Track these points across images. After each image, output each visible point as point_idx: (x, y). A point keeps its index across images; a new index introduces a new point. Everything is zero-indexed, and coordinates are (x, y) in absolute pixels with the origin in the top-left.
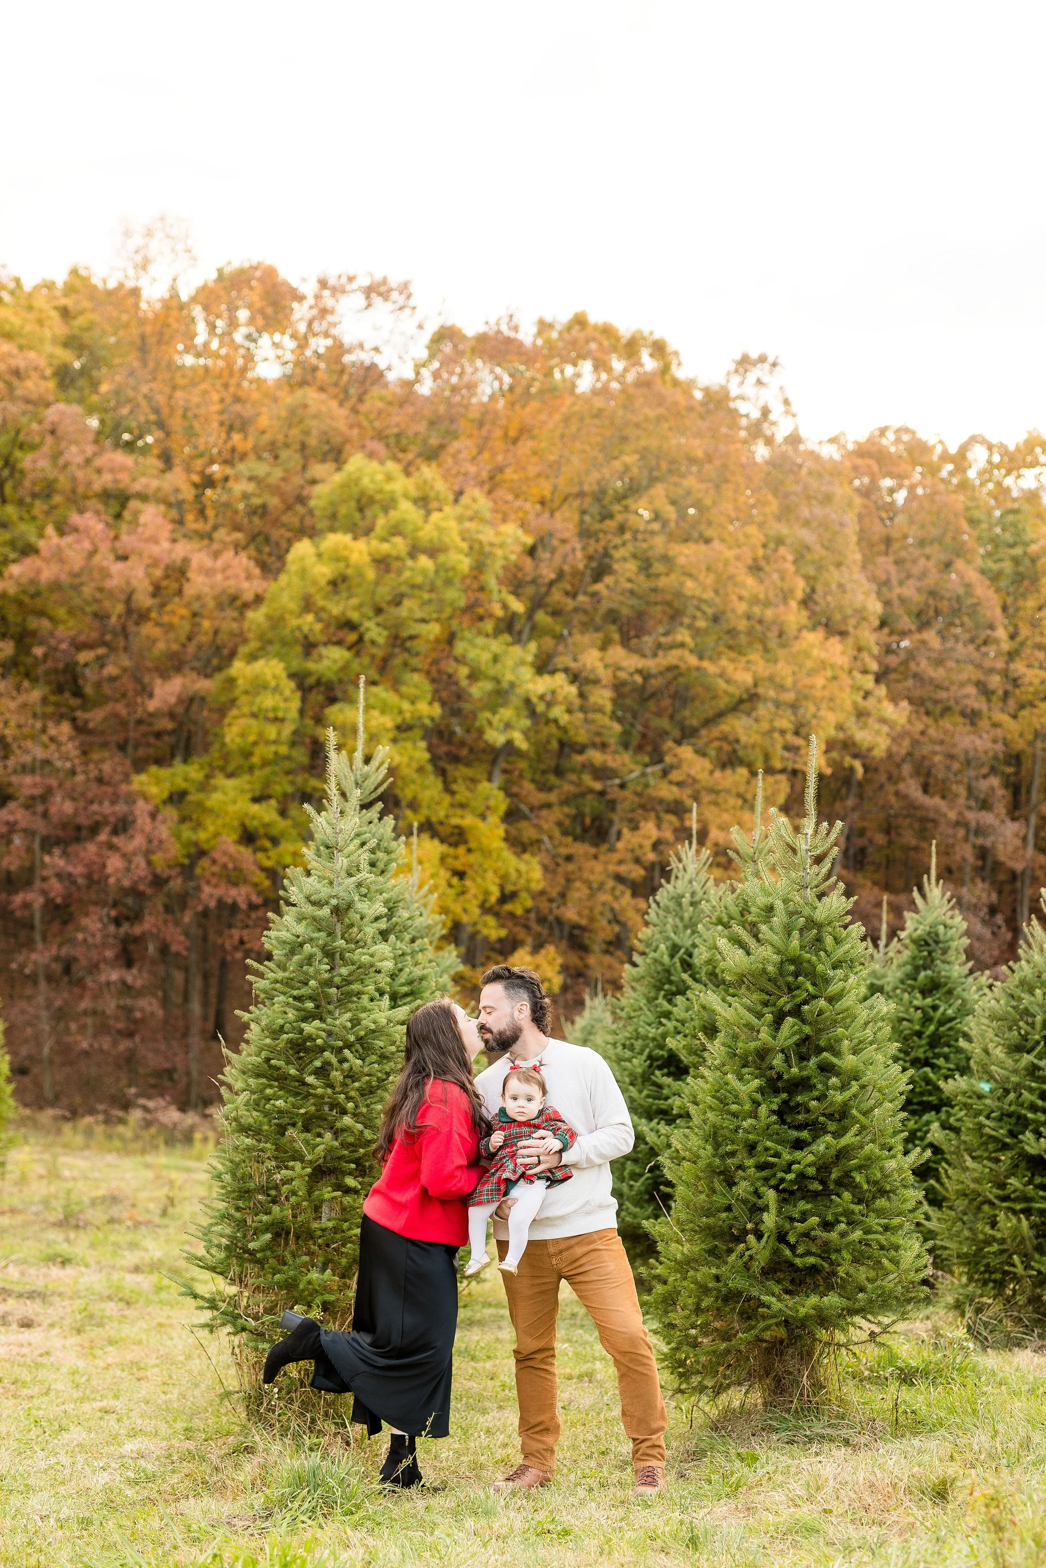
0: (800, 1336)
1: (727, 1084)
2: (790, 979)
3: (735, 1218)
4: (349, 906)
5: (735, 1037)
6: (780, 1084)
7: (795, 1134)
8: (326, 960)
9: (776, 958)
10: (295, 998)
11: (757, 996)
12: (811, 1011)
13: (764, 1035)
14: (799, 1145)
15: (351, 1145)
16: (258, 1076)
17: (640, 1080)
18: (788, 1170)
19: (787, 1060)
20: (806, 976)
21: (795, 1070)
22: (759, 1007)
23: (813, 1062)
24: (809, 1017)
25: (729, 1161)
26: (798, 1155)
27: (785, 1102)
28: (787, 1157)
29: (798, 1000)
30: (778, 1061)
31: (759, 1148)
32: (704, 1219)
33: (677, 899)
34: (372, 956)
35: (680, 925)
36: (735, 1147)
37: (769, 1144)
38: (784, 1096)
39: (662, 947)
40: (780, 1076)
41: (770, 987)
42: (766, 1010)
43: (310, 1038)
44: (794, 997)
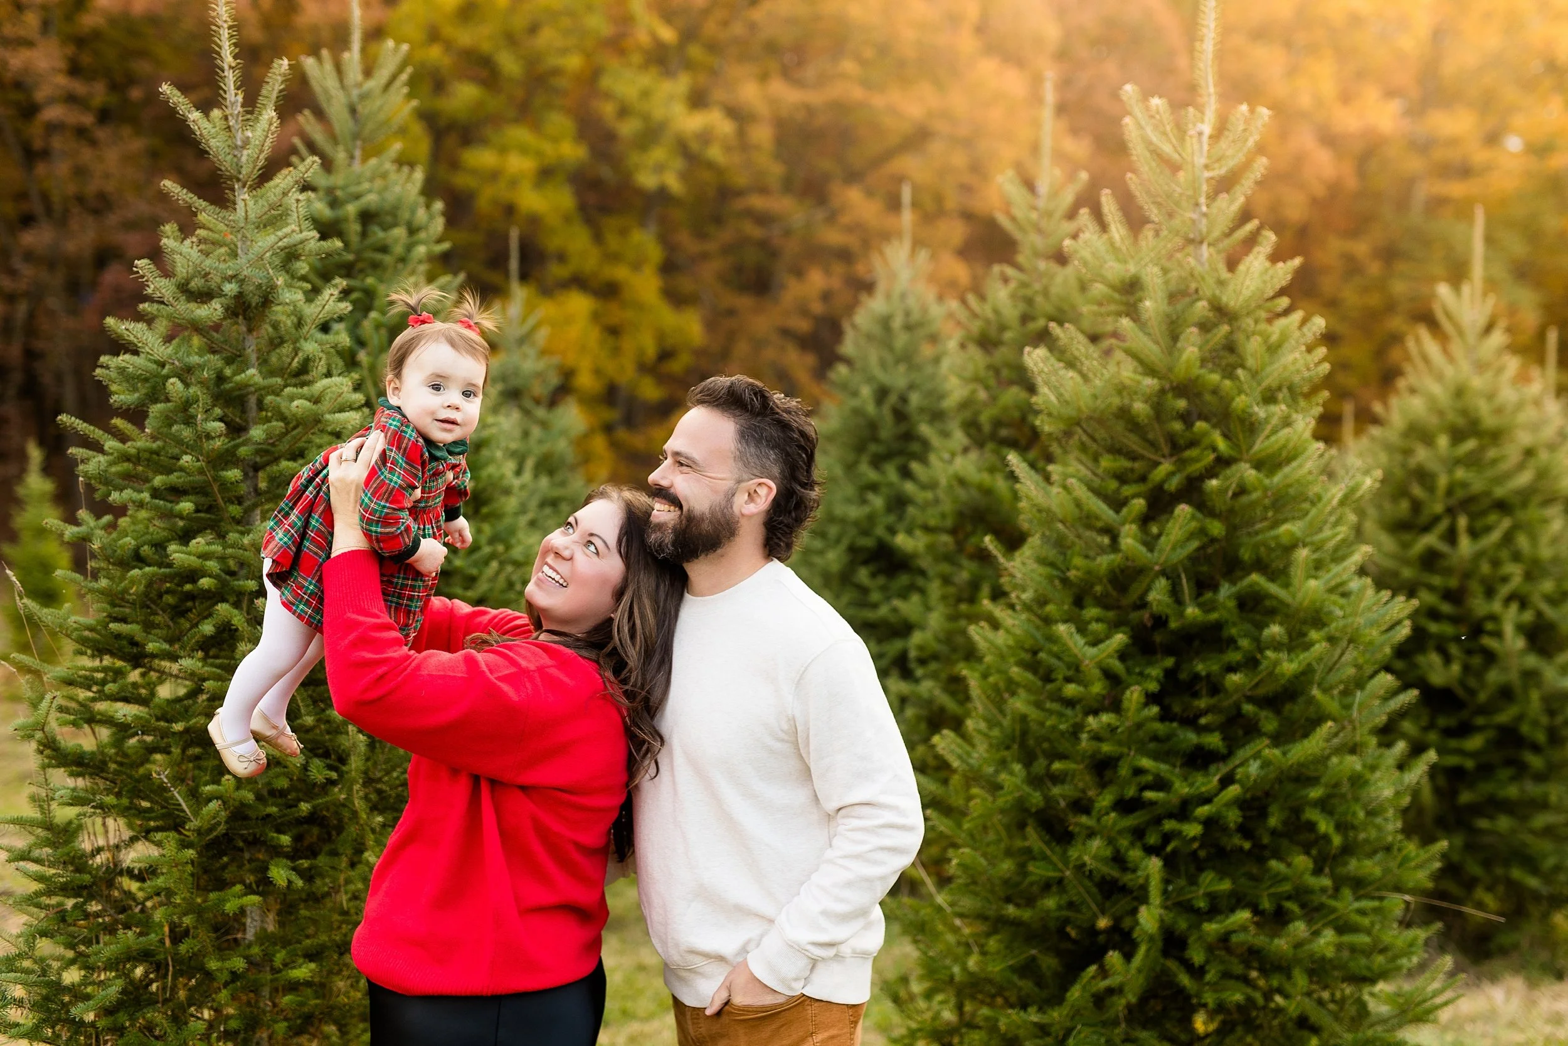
2: (1177, 426)
3: (1071, 905)
4: (267, 298)
5: (1060, 544)
6: (1158, 638)
7: (1191, 738)
8: (218, 411)
9: (1150, 383)
10: (156, 493)
11: (1107, 462)
12: (1222, 491)
13: (1129, 539)
14: (1199, 759)
15: (282, 793)
16: (99, 651)
18: (1183, 811)
19: (1175, 592)
20: (1205, 418)
21: (1192, 611)
22: (1113, 485)
23: (1226, 592)
24: (1220, 504)
25: (1056, 791)
26: (1206, 782)
27: (1170, 674)
28: (1182, 789)
29: (1195, 468)
30: (1158, 594)
31: (1124, 771)
33: (885, 322)
34: (317, 401)
35: (889, 358)
37: (1146, 763)
39: (866, 391)
40: (1160, 621)
41: (1133, 442)
42: (1127, 490)
43: (192, 575)
44: (1182, 463)
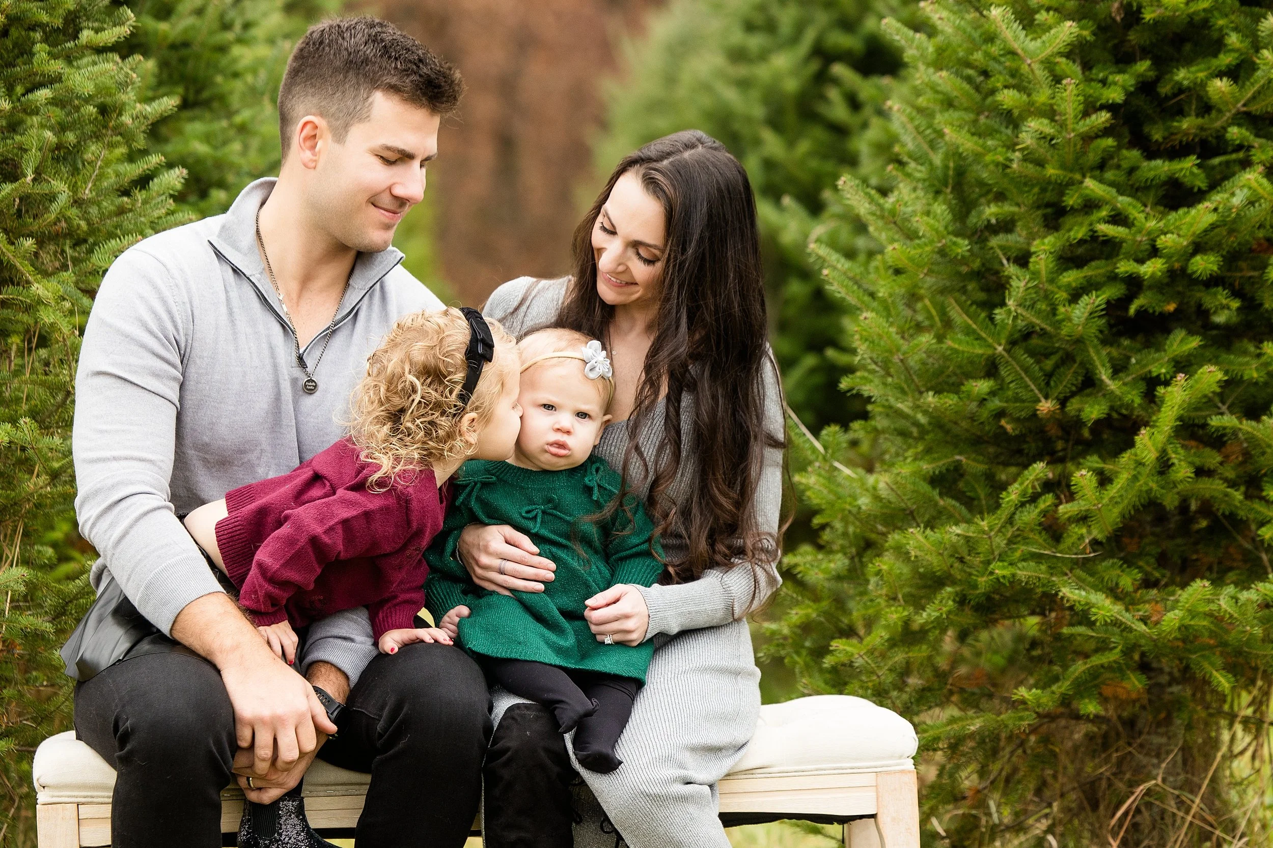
0: (1178, 704)
1: (990, 38)
17: (791, 118)
32: (930, 398)
36: (1008, 208)
38: (1143, 66)
